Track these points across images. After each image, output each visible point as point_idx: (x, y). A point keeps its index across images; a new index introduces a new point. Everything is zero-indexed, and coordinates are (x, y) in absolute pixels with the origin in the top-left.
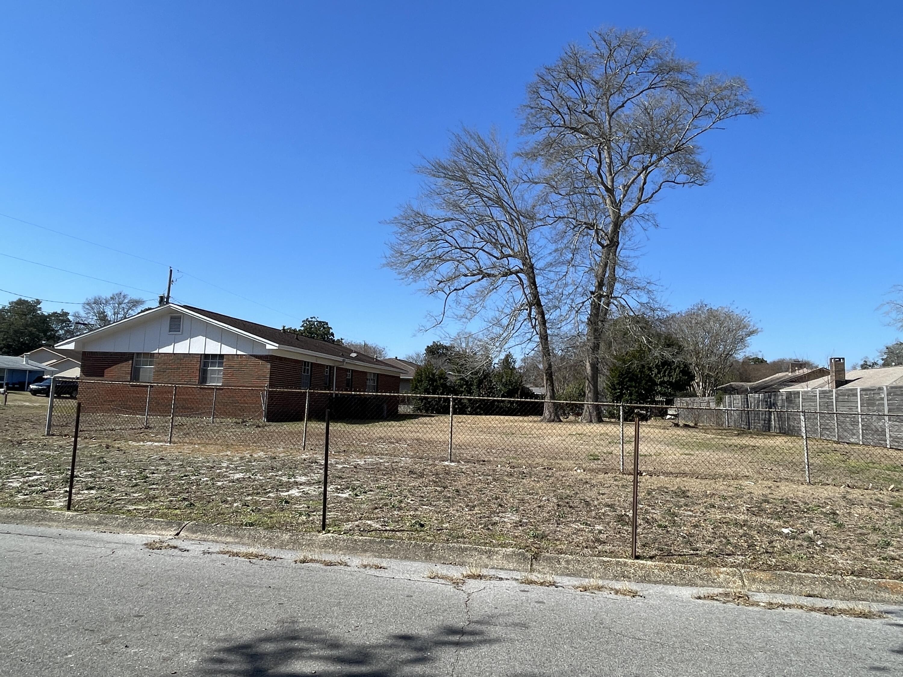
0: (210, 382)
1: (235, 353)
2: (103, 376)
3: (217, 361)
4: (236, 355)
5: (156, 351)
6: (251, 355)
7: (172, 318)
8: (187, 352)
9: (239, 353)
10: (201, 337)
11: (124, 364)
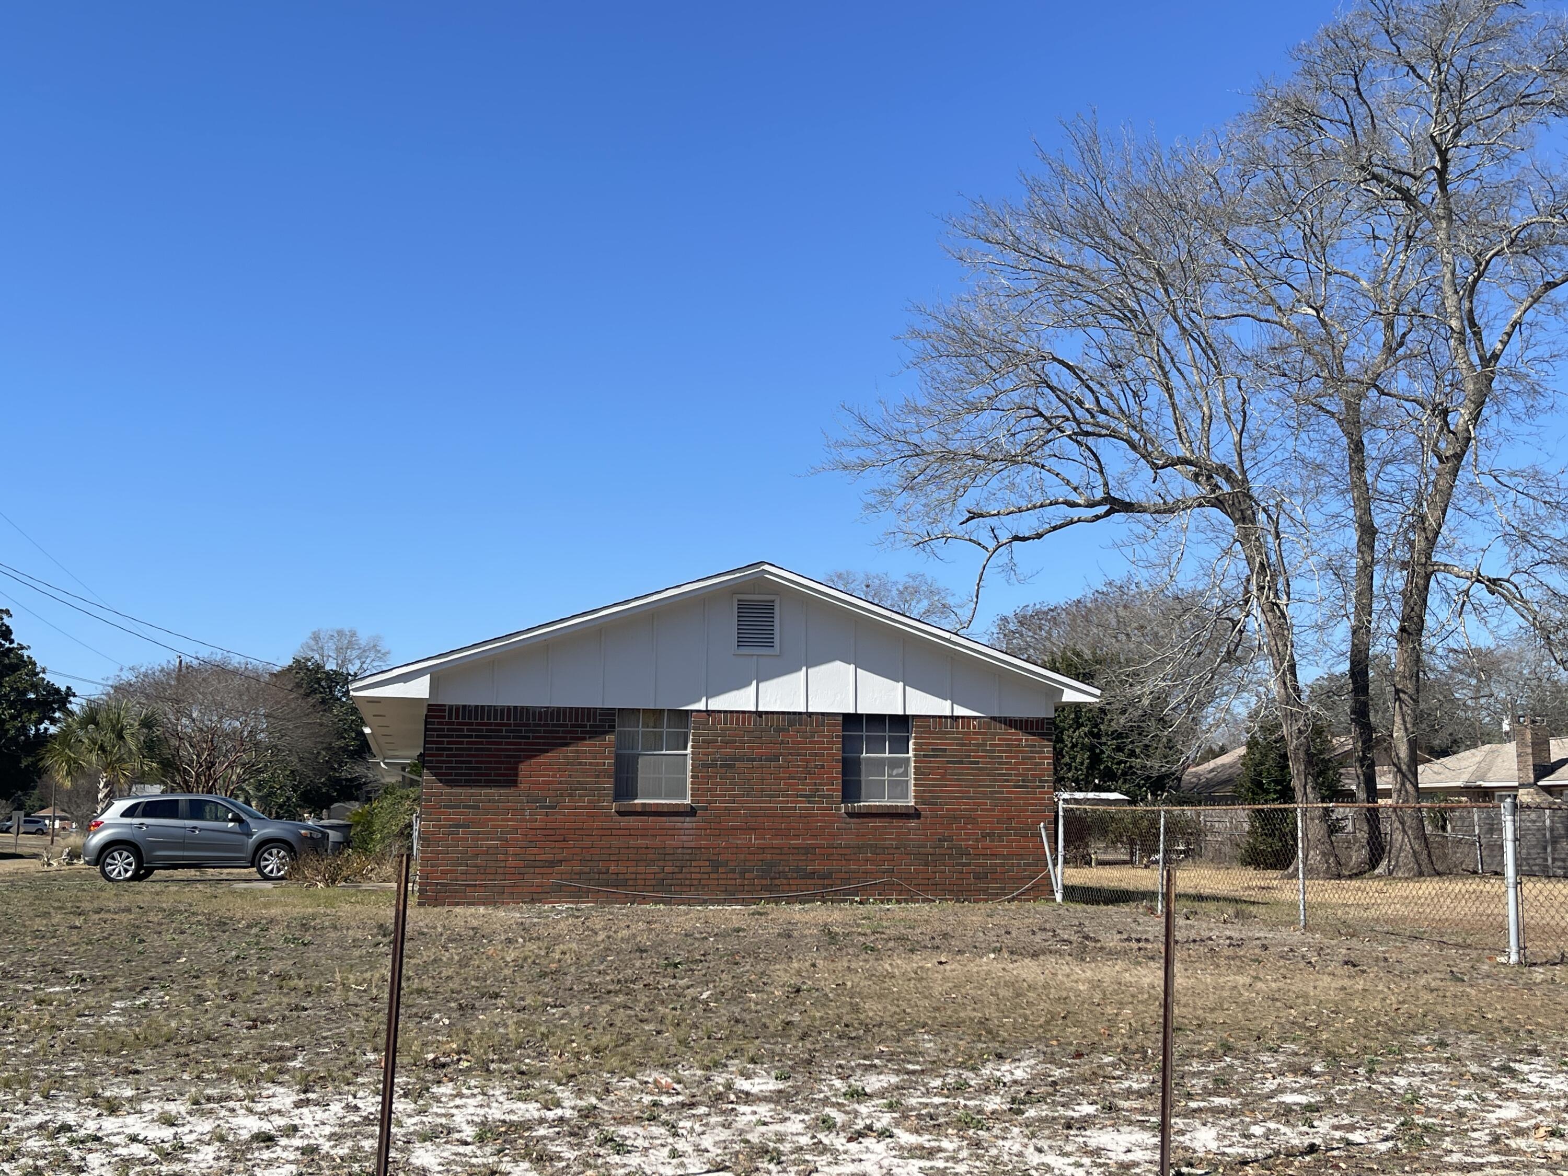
0: (869, 797)
1: (948, 713)
2: (512, 782)
3: (887, 734)
4: (952, 717)
5: (701, 706)
6: (994, 719)
7: (743, 607)
8: (803, 710)
9: (960, 711)
10: (838, 664)
11: (586, 746)
